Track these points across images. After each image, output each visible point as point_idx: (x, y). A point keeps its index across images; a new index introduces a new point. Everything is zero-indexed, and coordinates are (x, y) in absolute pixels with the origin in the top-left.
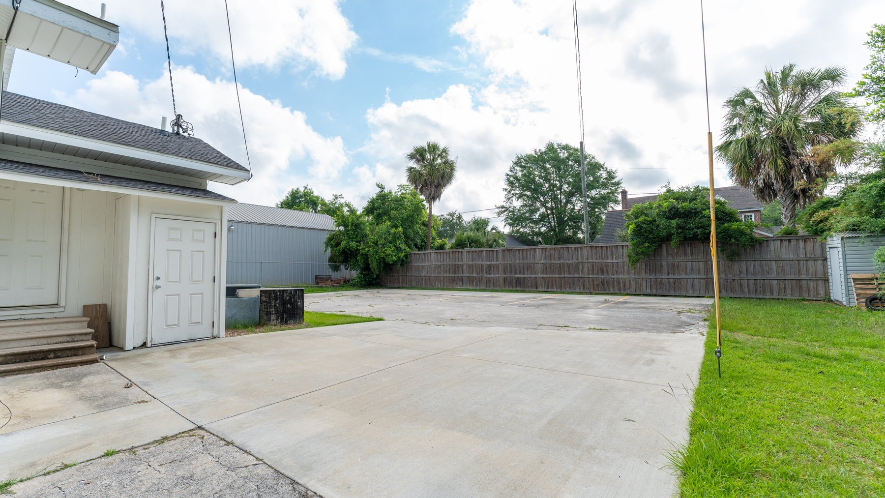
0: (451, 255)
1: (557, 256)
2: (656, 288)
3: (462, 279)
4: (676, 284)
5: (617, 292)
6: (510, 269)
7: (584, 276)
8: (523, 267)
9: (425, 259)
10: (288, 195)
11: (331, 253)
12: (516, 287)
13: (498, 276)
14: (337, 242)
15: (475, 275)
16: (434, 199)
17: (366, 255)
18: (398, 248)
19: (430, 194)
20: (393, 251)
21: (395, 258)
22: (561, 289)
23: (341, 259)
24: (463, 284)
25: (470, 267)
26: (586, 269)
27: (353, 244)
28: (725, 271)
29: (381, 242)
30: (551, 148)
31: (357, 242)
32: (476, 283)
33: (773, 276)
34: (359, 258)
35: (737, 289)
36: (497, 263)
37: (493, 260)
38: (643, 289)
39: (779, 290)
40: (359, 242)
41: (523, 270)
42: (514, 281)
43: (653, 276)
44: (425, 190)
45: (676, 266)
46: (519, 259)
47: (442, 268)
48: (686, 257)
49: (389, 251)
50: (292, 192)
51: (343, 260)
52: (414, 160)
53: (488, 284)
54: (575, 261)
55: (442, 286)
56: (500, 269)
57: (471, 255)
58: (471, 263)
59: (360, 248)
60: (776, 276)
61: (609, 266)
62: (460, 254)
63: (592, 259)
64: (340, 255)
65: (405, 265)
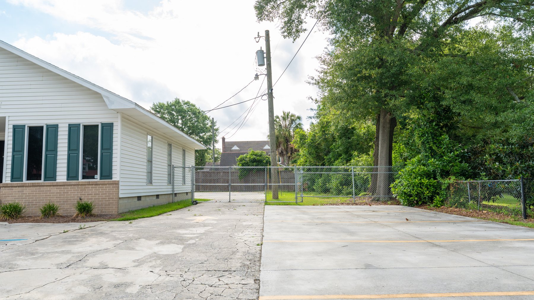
1: (209, 175)
2: (247, 189)
26: (221, 181)
30: (177, 102)
38: (242, 189)
45: (254, 180)
48: (257, 177)
54: (217, 178)
63: (224, 177)
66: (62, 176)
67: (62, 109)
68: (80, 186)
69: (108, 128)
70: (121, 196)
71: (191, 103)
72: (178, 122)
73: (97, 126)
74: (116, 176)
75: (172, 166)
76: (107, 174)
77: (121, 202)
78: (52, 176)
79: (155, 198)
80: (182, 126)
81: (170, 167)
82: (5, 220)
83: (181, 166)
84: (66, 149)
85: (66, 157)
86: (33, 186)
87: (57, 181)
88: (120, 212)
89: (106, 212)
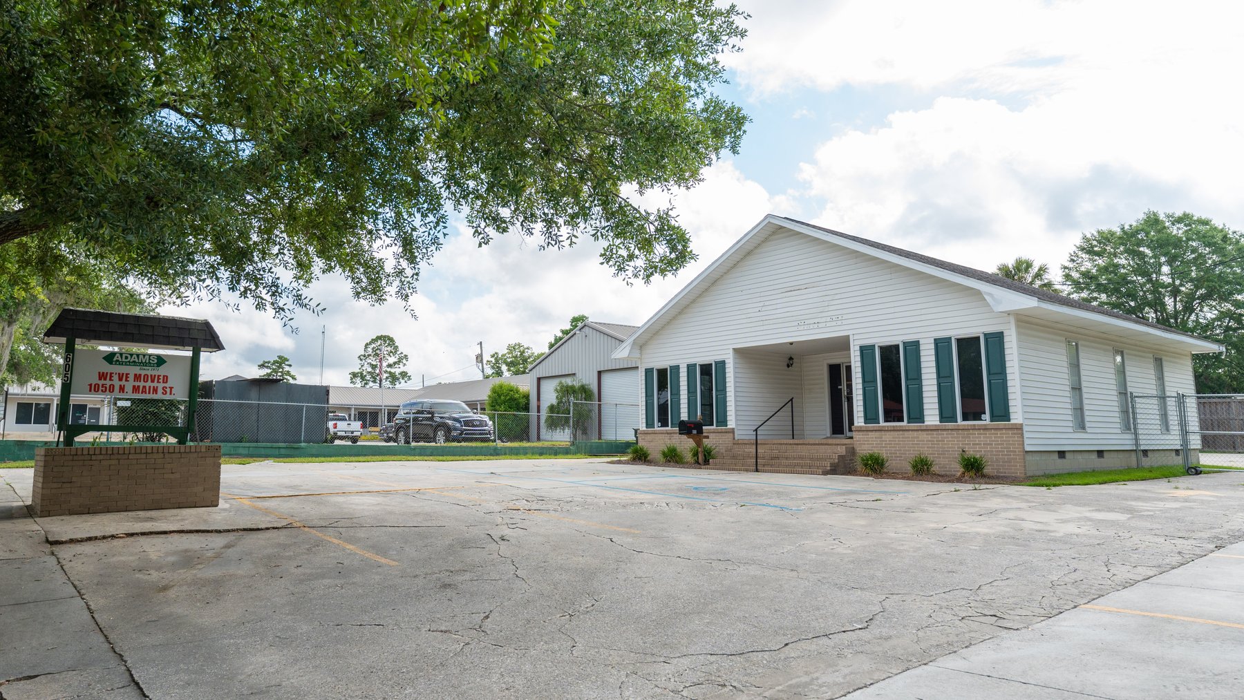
30: (1153, 221)
66: (932, 416)
67: (923, 317)
68: (960, 432)
69: (996, 340)
70: (1028, 448)
71: (1195, 218)
72: (1159, 273)
73: (978, 338)
74: (1017, 415)
75: (1129, 395)
76: (1002, 412)
77: (1029, 457)
78: (917, 416)
79: (1094, 456)
80: (1174, 282)
81: (1123, 396)
82: (868, 475)
83: (1155, 393)
84: (935, 376)
85: (935, 388)
86: (894, 430)
87: (926, 423)
88: (1029, 474)
89: (1005, 473)
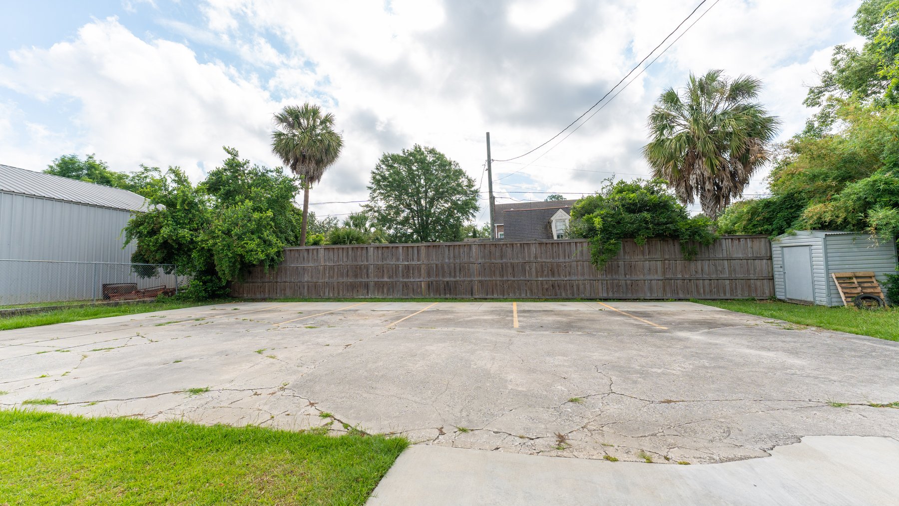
0: (350, 253)
1: (498, 254)
2: (613, 291)
3: (367, 286)
4: (633, 286)
5: (570, 296)
6: (436, 271)
7: (531, 279)
8: (455, 268)
9: (308, 258)
10: (52, 164)
11: (139, 247)
12: (445, 294)
13: (419, 280)
14: (152, 229)
15: (386, 279)
16: (312, 179)
17: (209, 250)
18: (265, 242)
19: (307, 173)
20: (258, 245)
21: (262, 256)
22: (504, 295)
23: (158, 256)
24: (368, 292)
25: (380, 269)
26: (534, 270)
27: (185, 233)
28: (681, 272)
29: (236, 231)
30: (418, 150)
31: (191, 230)
32: (388, 290)
33: (725, 276)
34: (194, 254)
35: (693, 290)
36: (418, 263)
37: (413, 259)
38: (598, 292)
39: (732, 290)
40: (196, 230)
41: (455, 272)
42: (442, 286)
43: (609, 277)
44: (299, 166)
45: (633, 267)
46: (449, 258)
47: (336, 270)
48: (644, 256)
49: (252, 245)
50: (63, 160)
51: (163, 258)
52: (285, 124)
53: (405, 291)
54: (521, 260)
55: (336, 295)
56: (422, 271)
57: (380, 252)
58: (380, 263)
59: (199, 239)
60: (728, 276)
61: (560, 266)
62: (364, 251)
63: (541, 258)
64: (158, 250)
65: (276, 267)
71: (438, 152)
